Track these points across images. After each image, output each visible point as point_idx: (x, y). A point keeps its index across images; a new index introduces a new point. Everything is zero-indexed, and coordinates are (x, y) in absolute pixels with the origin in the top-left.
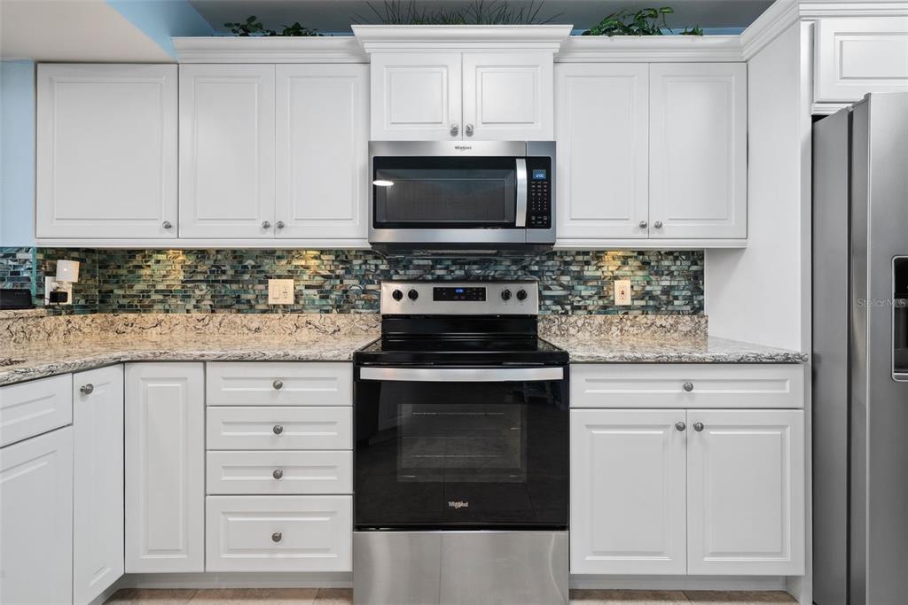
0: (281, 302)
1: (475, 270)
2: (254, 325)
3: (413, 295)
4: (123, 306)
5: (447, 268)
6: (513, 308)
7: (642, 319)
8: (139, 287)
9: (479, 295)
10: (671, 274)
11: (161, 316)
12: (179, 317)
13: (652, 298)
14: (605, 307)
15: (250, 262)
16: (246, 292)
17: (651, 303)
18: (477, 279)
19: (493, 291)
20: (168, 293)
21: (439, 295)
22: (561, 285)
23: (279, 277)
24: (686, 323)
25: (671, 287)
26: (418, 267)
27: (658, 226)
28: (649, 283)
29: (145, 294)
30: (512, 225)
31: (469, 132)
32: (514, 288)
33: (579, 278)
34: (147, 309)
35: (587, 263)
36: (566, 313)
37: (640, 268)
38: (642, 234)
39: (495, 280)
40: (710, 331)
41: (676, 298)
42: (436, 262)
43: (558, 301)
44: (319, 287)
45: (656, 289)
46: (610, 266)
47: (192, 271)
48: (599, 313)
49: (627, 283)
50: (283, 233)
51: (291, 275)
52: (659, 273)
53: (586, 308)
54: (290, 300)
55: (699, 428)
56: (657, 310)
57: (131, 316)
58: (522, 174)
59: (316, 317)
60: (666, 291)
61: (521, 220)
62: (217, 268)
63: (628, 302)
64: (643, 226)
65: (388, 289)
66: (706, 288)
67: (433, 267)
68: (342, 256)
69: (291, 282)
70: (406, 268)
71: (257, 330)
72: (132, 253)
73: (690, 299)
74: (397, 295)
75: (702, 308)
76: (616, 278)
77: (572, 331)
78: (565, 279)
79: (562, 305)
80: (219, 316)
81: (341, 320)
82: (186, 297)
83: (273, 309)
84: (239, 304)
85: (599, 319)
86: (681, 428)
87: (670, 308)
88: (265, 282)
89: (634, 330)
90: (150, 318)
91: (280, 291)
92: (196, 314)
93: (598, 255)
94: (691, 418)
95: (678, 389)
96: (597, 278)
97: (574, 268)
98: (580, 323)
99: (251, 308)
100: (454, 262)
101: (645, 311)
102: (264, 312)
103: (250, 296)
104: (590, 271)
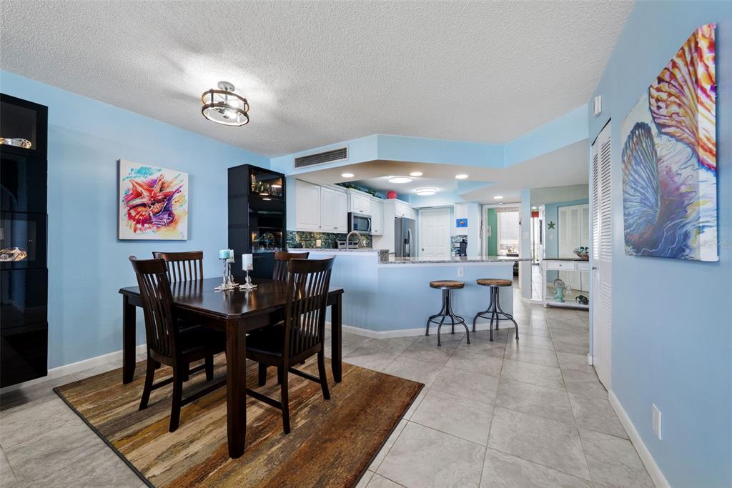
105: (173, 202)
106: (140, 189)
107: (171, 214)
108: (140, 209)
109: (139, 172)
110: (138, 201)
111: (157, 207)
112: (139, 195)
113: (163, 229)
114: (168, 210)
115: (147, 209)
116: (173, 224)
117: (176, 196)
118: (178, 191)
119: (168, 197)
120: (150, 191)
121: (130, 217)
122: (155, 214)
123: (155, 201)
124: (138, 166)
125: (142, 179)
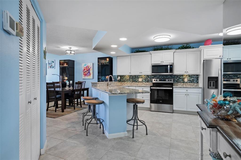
0: (140, 81)
1: (165, 77)
2: (137, 84)
3: (157, 80)
4: (122, 81)
5: (161, 77)
6: (170, 82)
7: (189, 84)
8: (124, 79)
9: (165, 80)
10: (193, 77)
11: (127, 83)
12: (129, 83)
13: (190, 81)
14: (183, 82)
15: (137, 76)
16: (136, 80)
17: (191, 81)
18: (165, 78)
19: (167, 80)
20: (127, 80)
21: (160, 80)
22: (177, 79)
23: (140, 78)
24: (196, 84)
25: (194, 79)
26: (157, 77)
27: (187, 72)
28: (190, 79)
29: (125, 80)
30: (168, 72)
31: (163, 62)
32: (170, 79)
33: (180, 78)
34: (125, 82)
35: (181, 76)
36: (178, 83)
37: (189, 77)
38: (185, 73)
39: (168, 78)
40: (199, 85)
41: (194, 81)
42: (160, 76)
43: (177, 81)
44: (145, 79)
45: (191, 80)
46: (184, 77)
47: (130, 77)
48: (182, 83)
49: (187, 79)
50: (142, 73)
51: (141, 78)
52: (192, 77)
53: (181, 82)
54: (141, 81)
55: (188, 95)
56: (191, 82)
57: (123, 82)
58: (169, 66)
59: (144, 83)
60: (193, 80)
61: (169, 72)
62: (133, 77)
63: (187, 81)
64: (185, 72)
65: (153, 80)
66: (199, 79)
67: (159, 77)
68: (148, 76)
69: (141, 79)
70: (156, 77)
71: (138, 84)
72: (123, 76)
73: (196, 81)
74: (155, 80)
75: (198, 82)
76: (185, 78)
77: (178, 85)
78: (178, 78)
79: (177, 82)
80: (133, 82)
81: (148, 83)
82: (129, 80)
83: (139, 82)
84: (135, 81)
85: (182, 84)
86: (186, 95)
87: (193, 82)
88: (138, 79)
89: (188, 85)
90: (125, 83)
91: (140, 80)
92: (130, 82)
93: (182, 75)
94: (188, 94)
95: (186, 91)
96: (182, 78)
97: (179, 77)
98: (179, 84)
99: (137, 82)
100: (162, 76)
101: (189, 82)
102: (138, 82)
103: (137, 80)
104: (181, 77)
105: (90, 70)
106: (85, 68)
107: (90, 73)
108: (85, 72)
109: (85, 65)
110: (85, 71)
111: (88, 72)
112: (85, 70)
113: (89, 76)
114: (89, 72)
115: (86, 72)
116: (90, 75)
117: (91, 69)
118: (91, 68)
119: (89, 69)
120: (86, 69)
121: (84, 74)
122: (87, 73)
123: (87, 70)
124: (84, 64)
125: (85, 67)
